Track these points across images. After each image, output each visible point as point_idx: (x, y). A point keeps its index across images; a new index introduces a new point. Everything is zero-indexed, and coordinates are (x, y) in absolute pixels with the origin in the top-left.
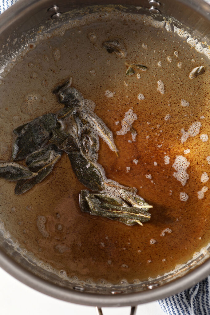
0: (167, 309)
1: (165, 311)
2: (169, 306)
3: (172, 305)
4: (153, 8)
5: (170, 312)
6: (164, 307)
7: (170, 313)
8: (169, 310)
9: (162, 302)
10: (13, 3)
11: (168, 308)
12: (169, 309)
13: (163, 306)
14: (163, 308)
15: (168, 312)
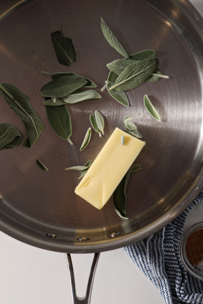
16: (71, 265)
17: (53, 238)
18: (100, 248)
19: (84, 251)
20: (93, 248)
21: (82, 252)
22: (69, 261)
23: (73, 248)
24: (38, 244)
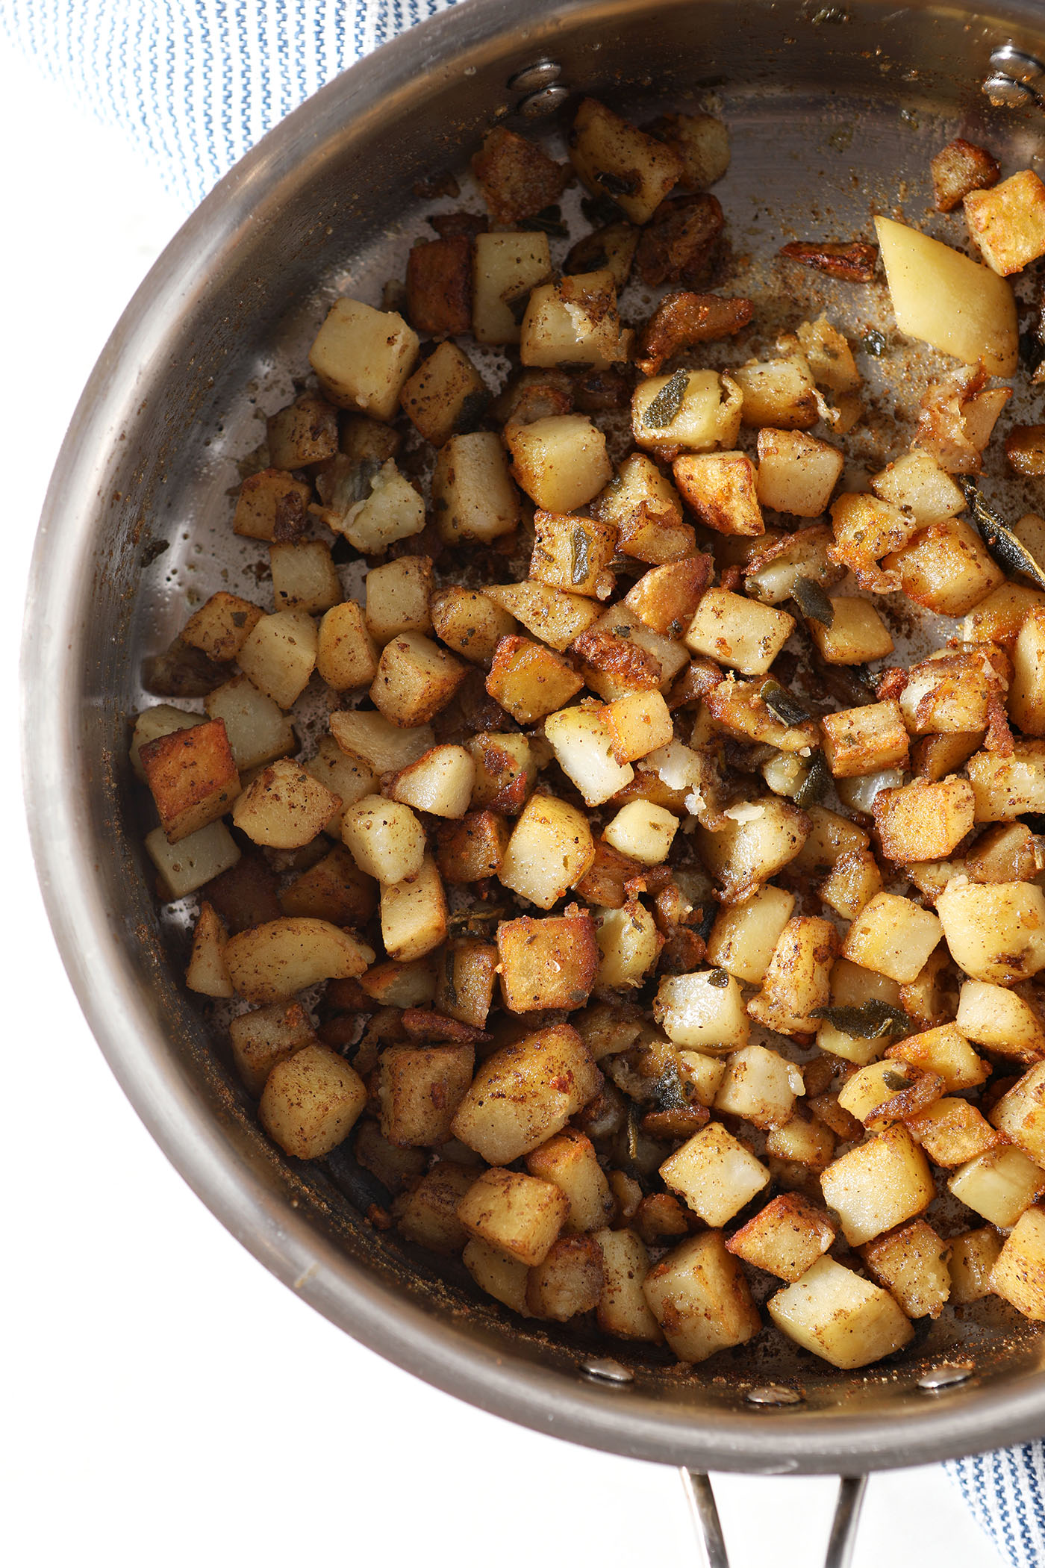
0: (998, 1524)
1: (989, 1529)
2: (1006, 1514)
3: (1022, 1511)
4: (1012, 52)
5: (1011, 1537)
6: (986, 1510)
7: (1007, 1542)
8: (1005, 1530)
9: (978, 1490)
10: (384, 34)
11: (1003, 1519)
12: (1009, 1525)
13: (979, 1508)
14: (980, 1516)
15: (1002, 1536)
16: (716, 1539)
17: (616, 1386)
18: (876, 1449)
19: (794, 1464)
20: (837, 1452)
21: (781, 1470)
22: (704, 1517)
23: (734, 1447)
24: (551, 1418)
